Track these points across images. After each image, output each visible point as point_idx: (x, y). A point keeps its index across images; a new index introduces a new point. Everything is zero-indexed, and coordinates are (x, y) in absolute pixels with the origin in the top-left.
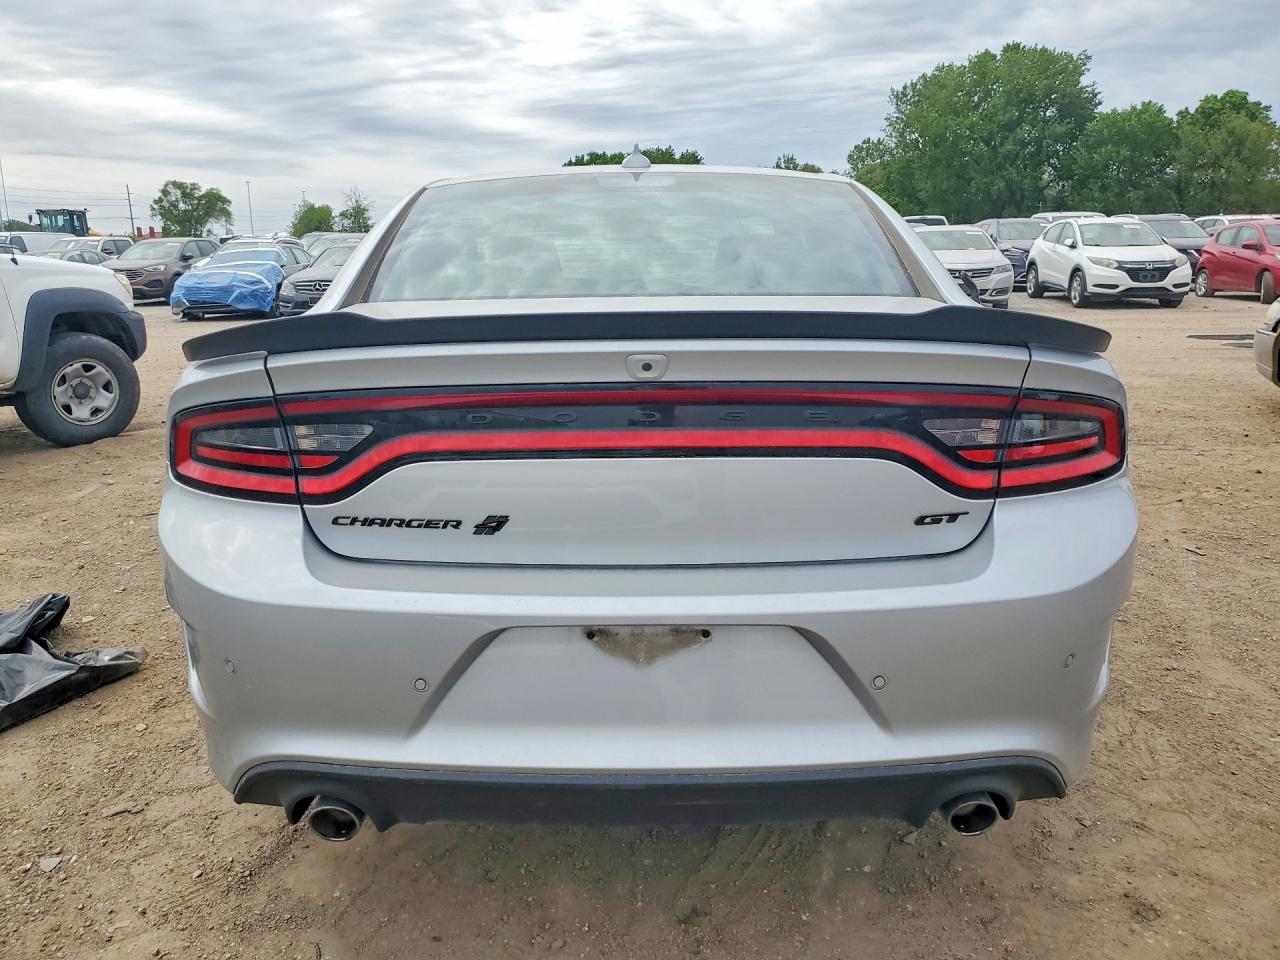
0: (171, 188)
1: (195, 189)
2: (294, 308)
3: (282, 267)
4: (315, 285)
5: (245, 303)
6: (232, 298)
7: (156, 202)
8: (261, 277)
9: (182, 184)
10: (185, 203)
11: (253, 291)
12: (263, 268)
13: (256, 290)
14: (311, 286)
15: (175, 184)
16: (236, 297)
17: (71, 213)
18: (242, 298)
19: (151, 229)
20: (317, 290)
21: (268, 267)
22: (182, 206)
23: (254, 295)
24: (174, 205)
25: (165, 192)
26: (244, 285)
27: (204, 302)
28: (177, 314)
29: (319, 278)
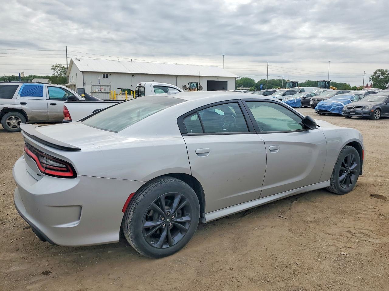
0: (378, 72)
1: (387, 71)
2: (345, 114)
3: (352, 101)
4: (353, 107)
5: (334, 111)
6: (330, 110)
7: (371, 76)
8: (342, 104)
9: (382, 70)
10: (382, 76)
11: (338, 108)
12: (344, 101)
13: (339, 108)
14: (352, 107)
15: (379, 70)
16: (332, 109)
17: (326, 81)
18: (334, 110)
19: (367, 84)
20: (353, 109)
21: (347, 101)
22: (381, 77)
23: (338, 109)
24: (378, 77)
25: (376, 73)
26: (336, 106)
27: (323, 110)
28: (316, 113)
29: (355, 105)
